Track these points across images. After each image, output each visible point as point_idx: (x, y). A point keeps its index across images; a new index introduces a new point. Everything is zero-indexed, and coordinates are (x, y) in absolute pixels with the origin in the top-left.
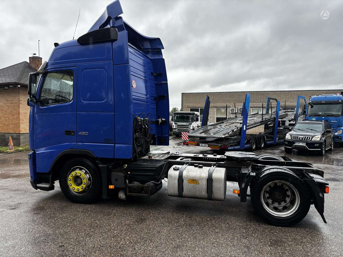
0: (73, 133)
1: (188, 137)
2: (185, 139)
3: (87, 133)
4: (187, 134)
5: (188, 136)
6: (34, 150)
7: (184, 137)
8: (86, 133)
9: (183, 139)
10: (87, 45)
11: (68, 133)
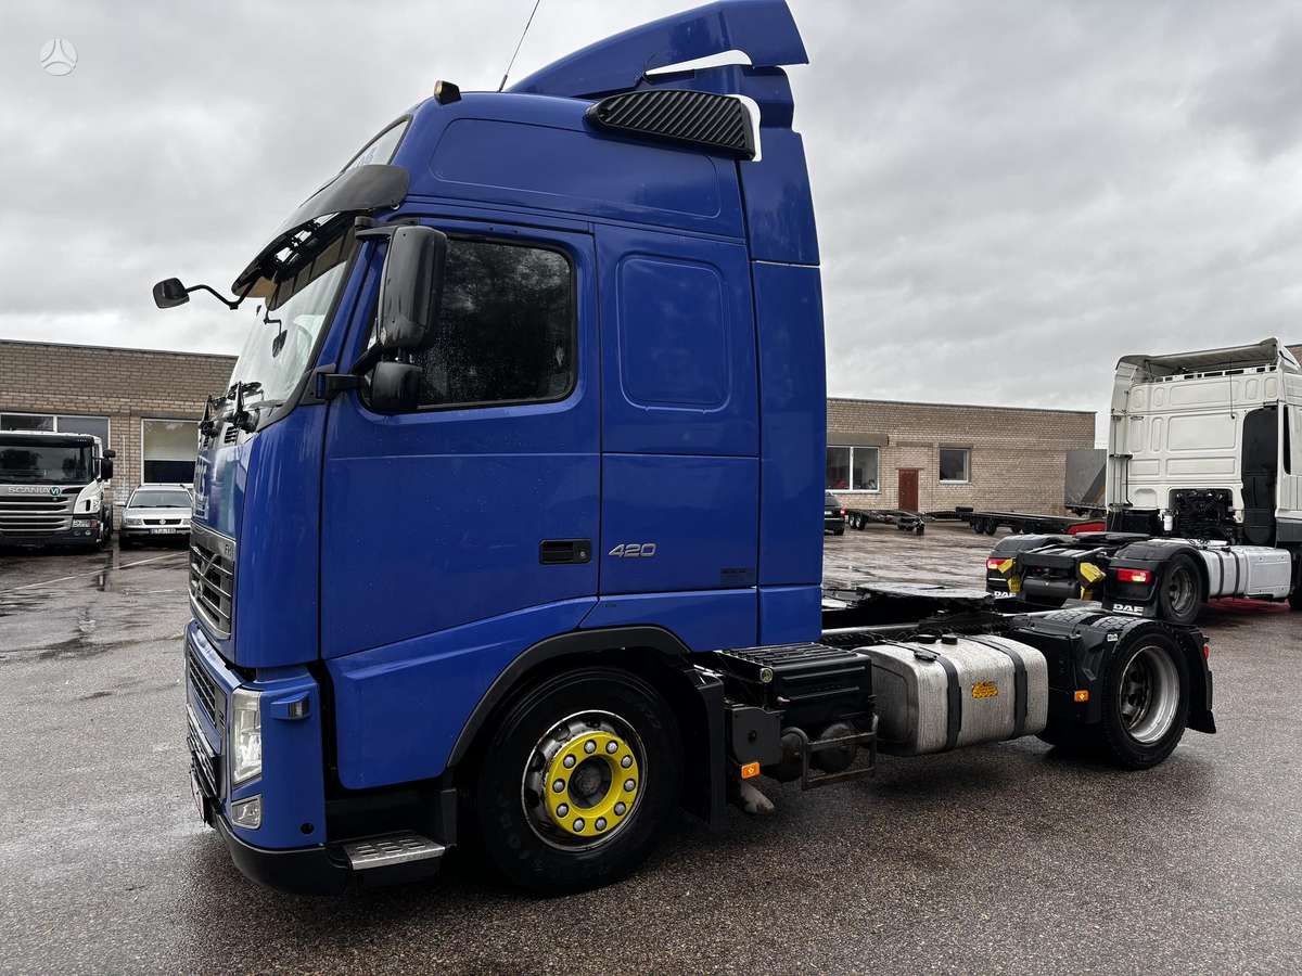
0: (583, 554)
3: (650, 550)
6: (319, 670)
8: (647, 550)
10: (626, 142)
11: (558, 552)
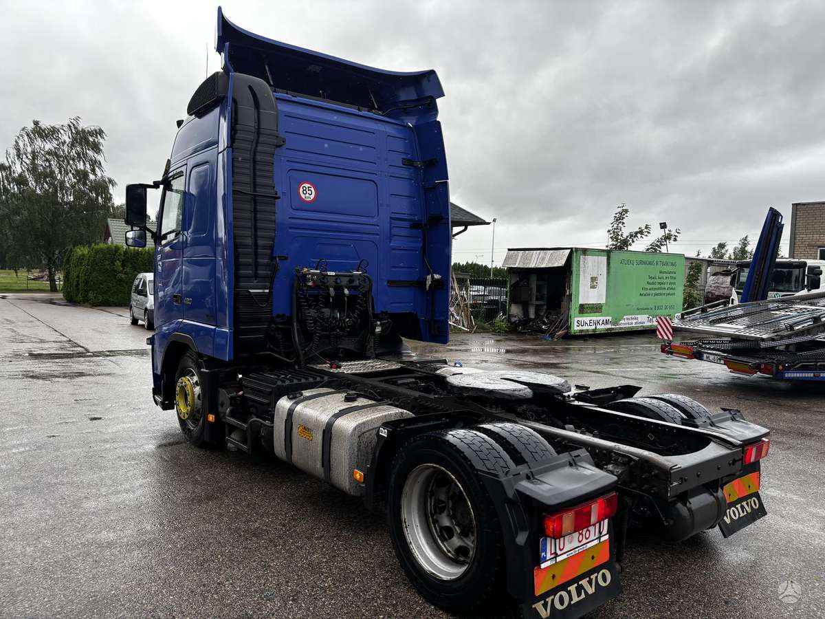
0: (180, 301)
1: (671, 330)
2: (666, 338)
4: (669, 323)
5: (672, 328)
7: (663, 329)
8: (190, 301)
9: (660, 337)
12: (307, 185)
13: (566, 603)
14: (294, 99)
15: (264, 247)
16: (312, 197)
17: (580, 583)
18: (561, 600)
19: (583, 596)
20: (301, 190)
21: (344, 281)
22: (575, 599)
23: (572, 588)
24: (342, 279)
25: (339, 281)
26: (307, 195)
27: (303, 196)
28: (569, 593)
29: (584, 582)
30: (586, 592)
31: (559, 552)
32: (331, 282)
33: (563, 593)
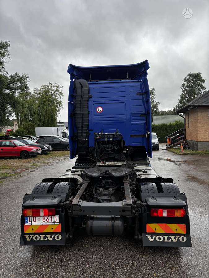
12: (99, 108)
13: (38, 240)
14: (97, 82)
15: (85, 127)
16: (101, 111)
17: (46, 235)
18: (36, 238)
19: (46, 239)
20: (98, 109)
21: (111, 136)
22: (42, 239)
23: (42, 236)
24: (110, 135)
25: (108, 136)
26: (100, 111)
27: (98, 111)
28: (40, 237)
29: (48, 236)
30: (48, 239)
31: (33, 222)
32: (106, 137)
33: (38, 236)
